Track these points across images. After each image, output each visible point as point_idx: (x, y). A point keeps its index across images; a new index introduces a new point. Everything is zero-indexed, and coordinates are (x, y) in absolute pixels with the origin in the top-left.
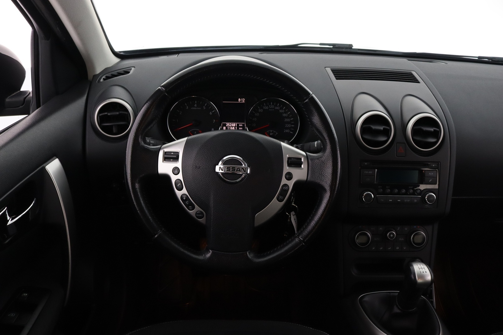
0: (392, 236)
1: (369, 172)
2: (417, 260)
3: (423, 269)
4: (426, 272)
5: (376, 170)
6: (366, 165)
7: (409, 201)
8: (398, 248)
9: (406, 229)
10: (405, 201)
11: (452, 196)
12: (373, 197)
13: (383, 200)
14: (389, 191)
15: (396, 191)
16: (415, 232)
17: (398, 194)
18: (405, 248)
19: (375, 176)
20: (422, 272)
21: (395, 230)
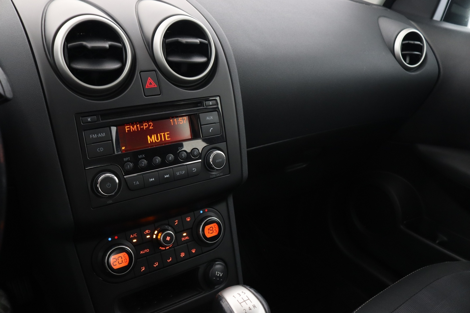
0: (168, 238)
1: (99, 135)
2: (217, 263)
3: (248, 302)
4: (254, 306)
5: (114, 129)
6: (89, 122)
7: (183, 172)
8: (183, 255)
9: (188, 220)
10: (178, 174)
11: (247, 148)
12: (117, 181)
13: (138, 183)
14: (145, 162)
15: (158, 159)
16: (204, 220)
17: (163, 164)
18: (194, 251)
19: (112, 140)
20: (247, 309)
21: (171, 226)
